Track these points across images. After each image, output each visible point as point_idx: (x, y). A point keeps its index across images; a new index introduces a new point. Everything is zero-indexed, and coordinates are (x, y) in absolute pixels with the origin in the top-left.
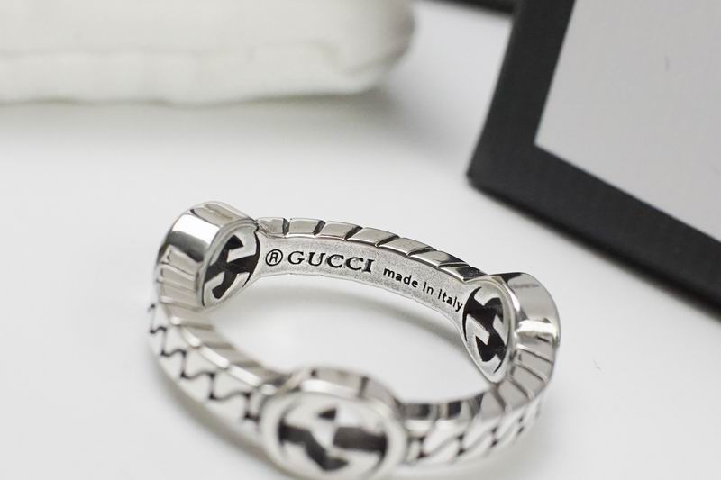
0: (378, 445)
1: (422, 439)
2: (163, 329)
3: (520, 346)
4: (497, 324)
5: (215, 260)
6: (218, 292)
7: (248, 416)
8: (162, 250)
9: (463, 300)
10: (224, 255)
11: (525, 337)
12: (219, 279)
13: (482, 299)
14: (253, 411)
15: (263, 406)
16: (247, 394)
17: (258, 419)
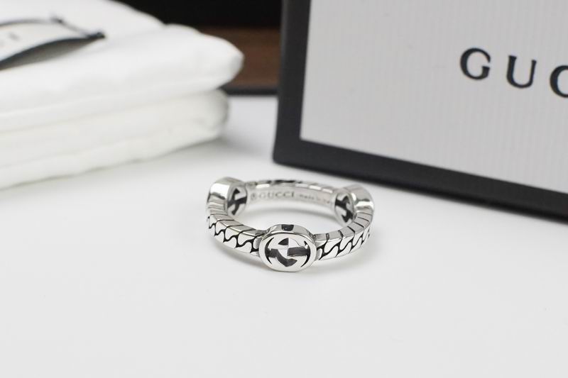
0: (307, 253)
1: (323, 247)
2: (215, 224)
3: (358, 211)
4: (348, 206)
5: (230, 199)
6: (234, 212)
7: (253, 250)
8: (208, 198)
9: (333, 200)
10: (233, 197)
11: (359, 208)
12: (233, 207)
13: (341, 199)
14: (255, 247)
15: (258, 244)
16: (252, 241)
17: (257, 250)
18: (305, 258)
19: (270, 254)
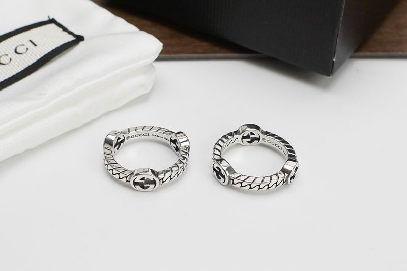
0: (154, 182)
1: (162, 179)
7: (127, 181)
8: (104, 144)
14: (128, 180)
15: (130, 179)
16: (126, 177)
17: (129, 181)
18: (154, 185)
19: (135, 184)
